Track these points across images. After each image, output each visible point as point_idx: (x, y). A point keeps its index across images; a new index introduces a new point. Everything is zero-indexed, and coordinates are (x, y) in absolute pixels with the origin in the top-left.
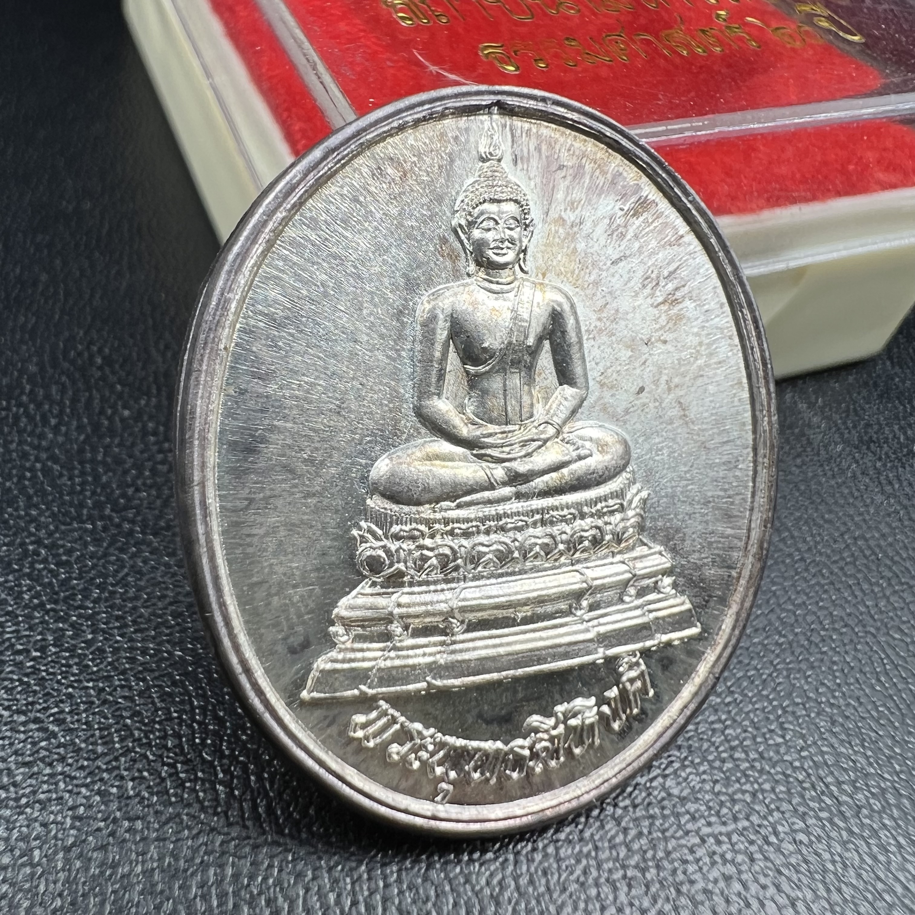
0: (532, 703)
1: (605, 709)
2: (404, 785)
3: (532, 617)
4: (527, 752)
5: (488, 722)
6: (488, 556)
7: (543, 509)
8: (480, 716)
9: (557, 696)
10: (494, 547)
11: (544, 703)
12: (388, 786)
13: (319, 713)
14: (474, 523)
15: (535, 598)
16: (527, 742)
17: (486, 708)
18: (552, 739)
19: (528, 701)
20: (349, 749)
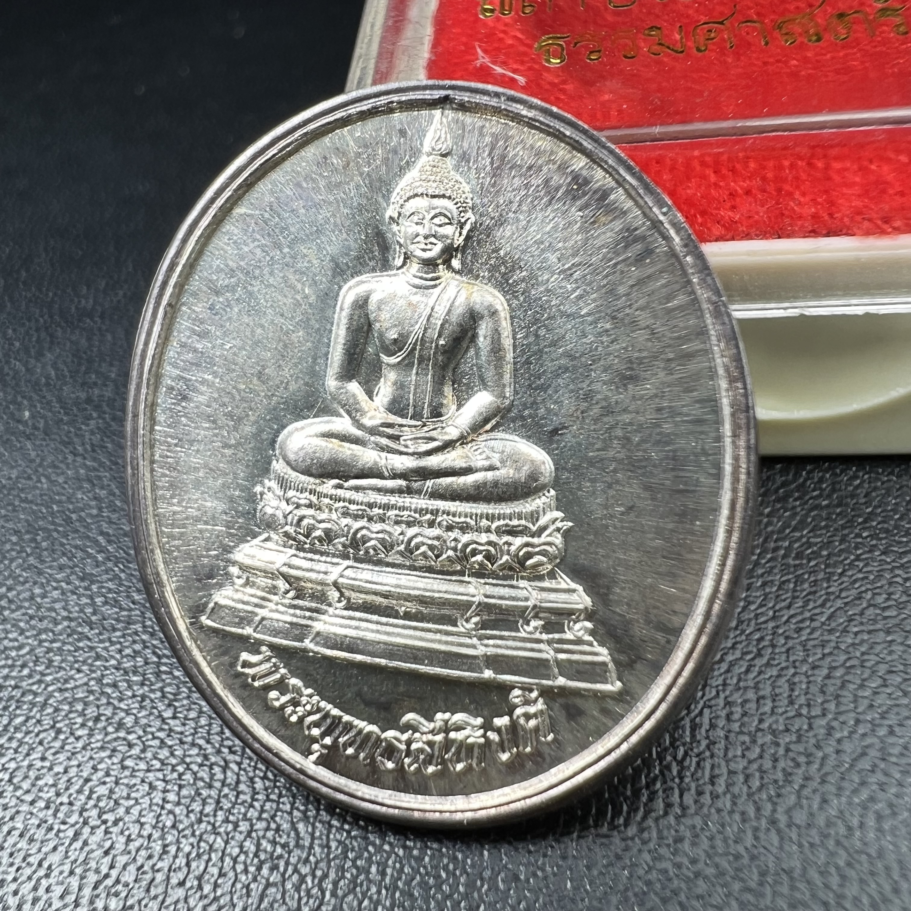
0: (413, 701)
1: (493, 736)
2: (283, 732)
3: (416, 614)
4: (403, 747)
5: (368, 704)
6: (372, 543)
7: (438, 511)
8: (359, 694)
9: (441, 703)
10: (380, 536)
11: (426, 706)
12: (267, 727)
13: (215, 640)
14: (363, 507)
15: (416, 596)
16: (405, 737)
17: (366, 689)
18: (430, 744)
19: (409, 697)
20: (238, 681)
